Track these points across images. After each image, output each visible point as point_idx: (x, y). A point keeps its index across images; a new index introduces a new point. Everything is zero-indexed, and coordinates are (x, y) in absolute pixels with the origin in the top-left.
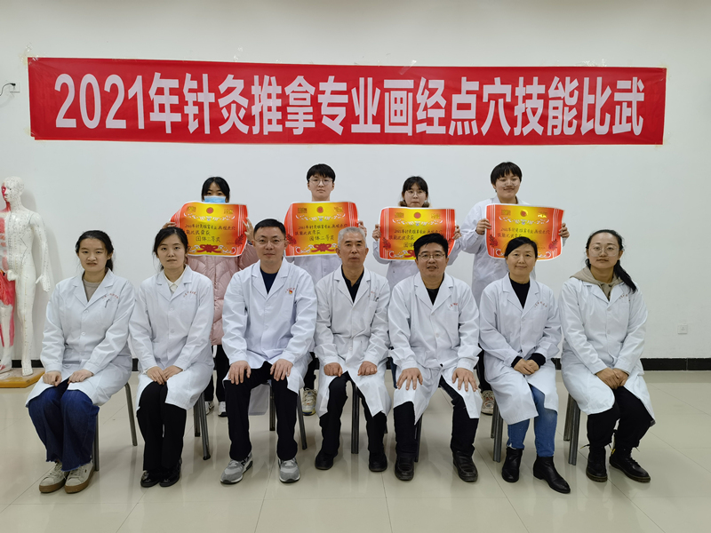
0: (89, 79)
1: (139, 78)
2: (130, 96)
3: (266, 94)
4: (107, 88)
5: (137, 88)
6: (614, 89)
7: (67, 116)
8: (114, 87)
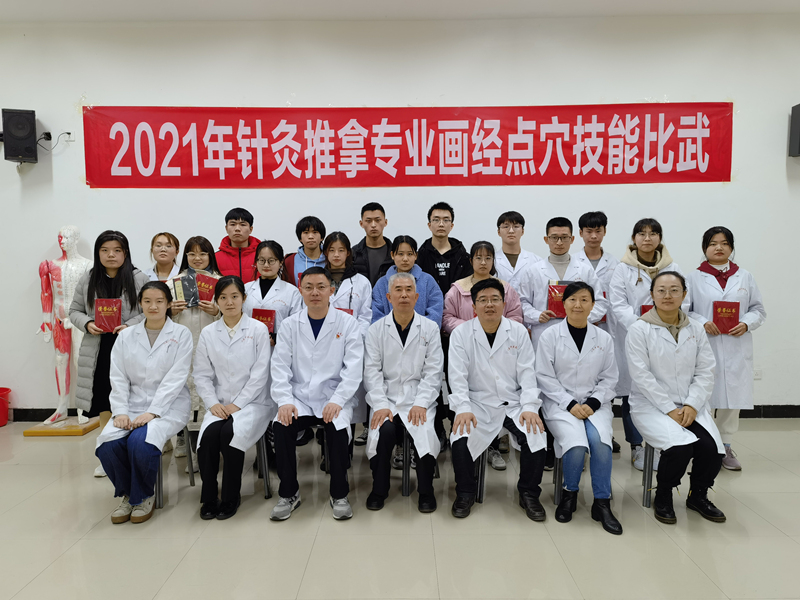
0: (144, 127)
1: (193, 126)
2: (184, 145)
3: (319, 138)
4: (162, 136)
5: (191, 135)
6: (678, 125)
7: (122, 164)
8: (169, 135)
